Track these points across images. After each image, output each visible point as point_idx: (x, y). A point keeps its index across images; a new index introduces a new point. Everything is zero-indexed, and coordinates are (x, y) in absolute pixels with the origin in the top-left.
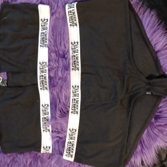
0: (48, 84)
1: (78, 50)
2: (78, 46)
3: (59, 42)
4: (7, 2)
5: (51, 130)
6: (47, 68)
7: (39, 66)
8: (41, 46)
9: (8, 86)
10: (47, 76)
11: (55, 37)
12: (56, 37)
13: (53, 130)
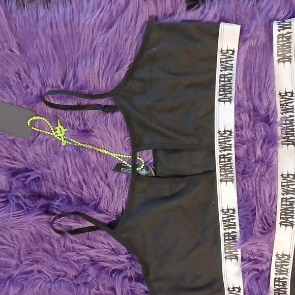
0: (234, 172)
1: (293, 106)
2: (292, 99)
3: (257, 93)
4: (154, 19)
5: (240, 256)
6: (233, 142)
7: (217, 137)
8: (219, 100)
9: (156, 176)
10: (233, 157)
11: (248, 83)
12: (251, 84)
13: (245, 257)
